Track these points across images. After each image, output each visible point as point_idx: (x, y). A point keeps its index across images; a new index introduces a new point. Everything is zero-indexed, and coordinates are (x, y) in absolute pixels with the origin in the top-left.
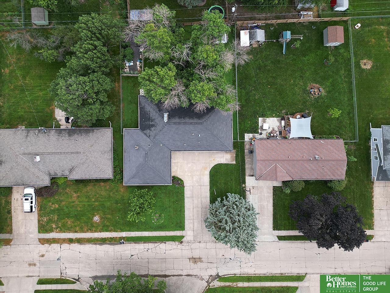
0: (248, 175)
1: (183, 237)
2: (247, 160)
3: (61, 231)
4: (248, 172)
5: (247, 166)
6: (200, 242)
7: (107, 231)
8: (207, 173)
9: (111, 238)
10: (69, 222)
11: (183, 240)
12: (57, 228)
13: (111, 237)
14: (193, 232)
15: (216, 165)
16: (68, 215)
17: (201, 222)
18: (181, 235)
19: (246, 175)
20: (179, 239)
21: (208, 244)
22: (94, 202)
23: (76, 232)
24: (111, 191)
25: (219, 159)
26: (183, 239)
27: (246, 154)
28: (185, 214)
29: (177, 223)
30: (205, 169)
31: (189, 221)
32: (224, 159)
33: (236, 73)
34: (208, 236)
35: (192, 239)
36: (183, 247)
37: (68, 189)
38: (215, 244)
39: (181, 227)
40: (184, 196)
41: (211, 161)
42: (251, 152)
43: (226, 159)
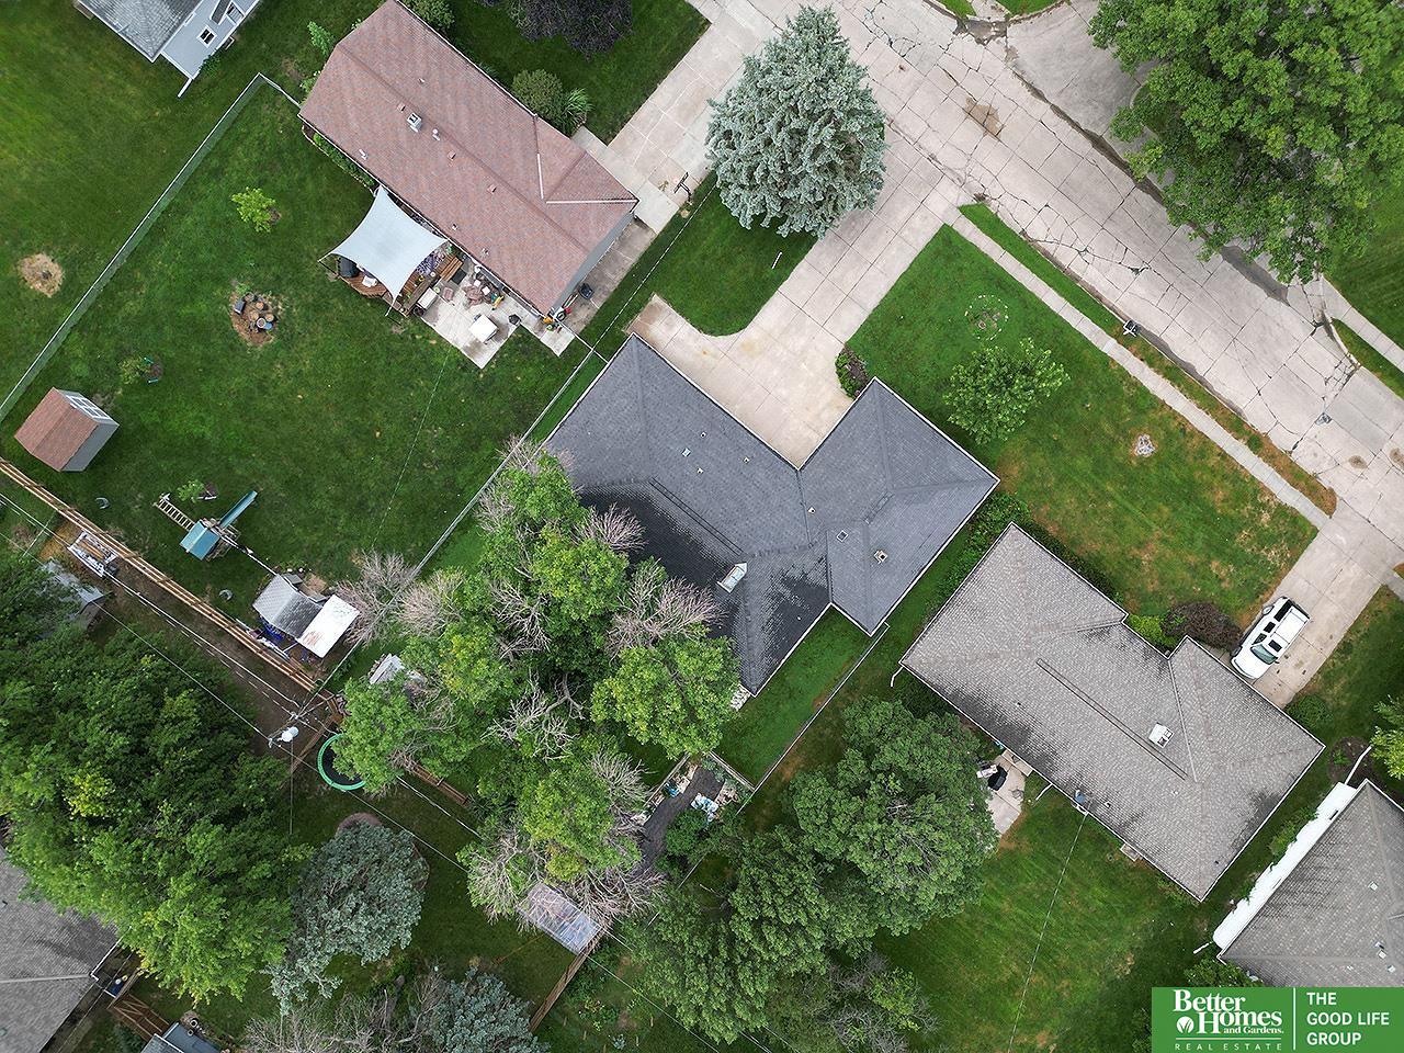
0: (650, 233)
1: (965, 211)
2: (614, 278)
3: (1259, 489)
4: (642, 243)
5: (629, 260)
6: (932, 158)
7: (1145, 392)
8: (753, 331)
9: (1151, 365)
10: (1218, 496)
11: (969, 200)
12: (1263, 505)
13: (1150, 367)
14: (928, 201)
15: (712, 333)
16: (1208, 517)
17: (884, 209)
18: (964, 218)
19: (654, 237)
20: (979, 211)
21: (915, 137)
22: (1112, 498)
23: (1224, 455)
24: (1046, 491)
25: (691, 343)
26: (970, 203)
27: (605, 297)
28: (908, 265)
29: (949, 258)
30: (748, 348)
31: (911, 239)
32: (676, 330)
33: (435, 547)
34: (896, 157)
35: (945, 182)
36: (987, 180)
37: (1150, 588)
38: (897, 119)
39: (946, 238)
40: (869, 321)
41: (715, 356)
42: (584, 290)
43: (670, 326)
